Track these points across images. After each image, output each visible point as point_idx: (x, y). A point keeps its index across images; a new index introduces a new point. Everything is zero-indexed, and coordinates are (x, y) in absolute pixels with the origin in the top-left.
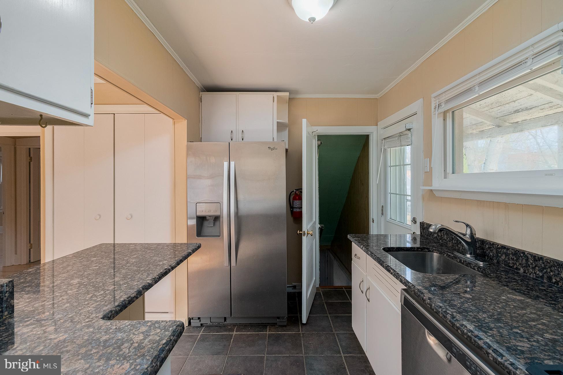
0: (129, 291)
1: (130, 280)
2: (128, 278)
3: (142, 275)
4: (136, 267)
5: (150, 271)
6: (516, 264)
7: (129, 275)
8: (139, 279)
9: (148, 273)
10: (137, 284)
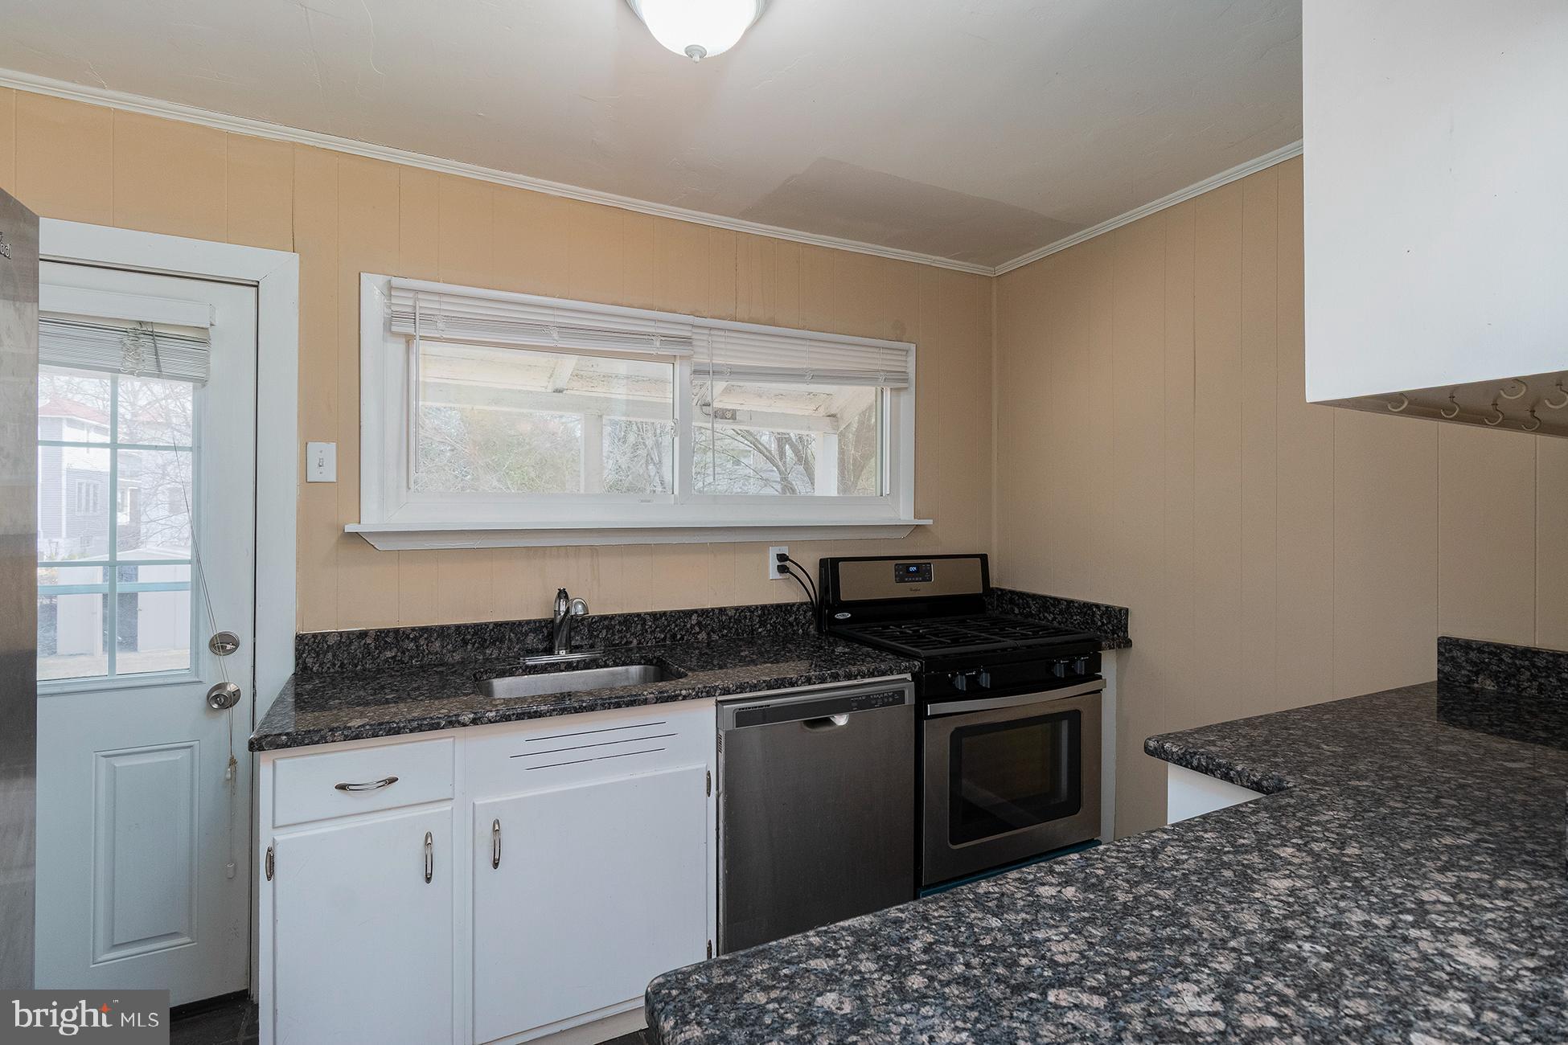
0: (1231, 820)
1: (1225, 858)
2: (1234, 871)
3: (1177, 862)
4: (1187, 926)
5: (1143, 868)
6: (625, 636)
7: (1225, 884)
8: (1194, 847)
9: (1155, 858)
10: (1206, 831)
